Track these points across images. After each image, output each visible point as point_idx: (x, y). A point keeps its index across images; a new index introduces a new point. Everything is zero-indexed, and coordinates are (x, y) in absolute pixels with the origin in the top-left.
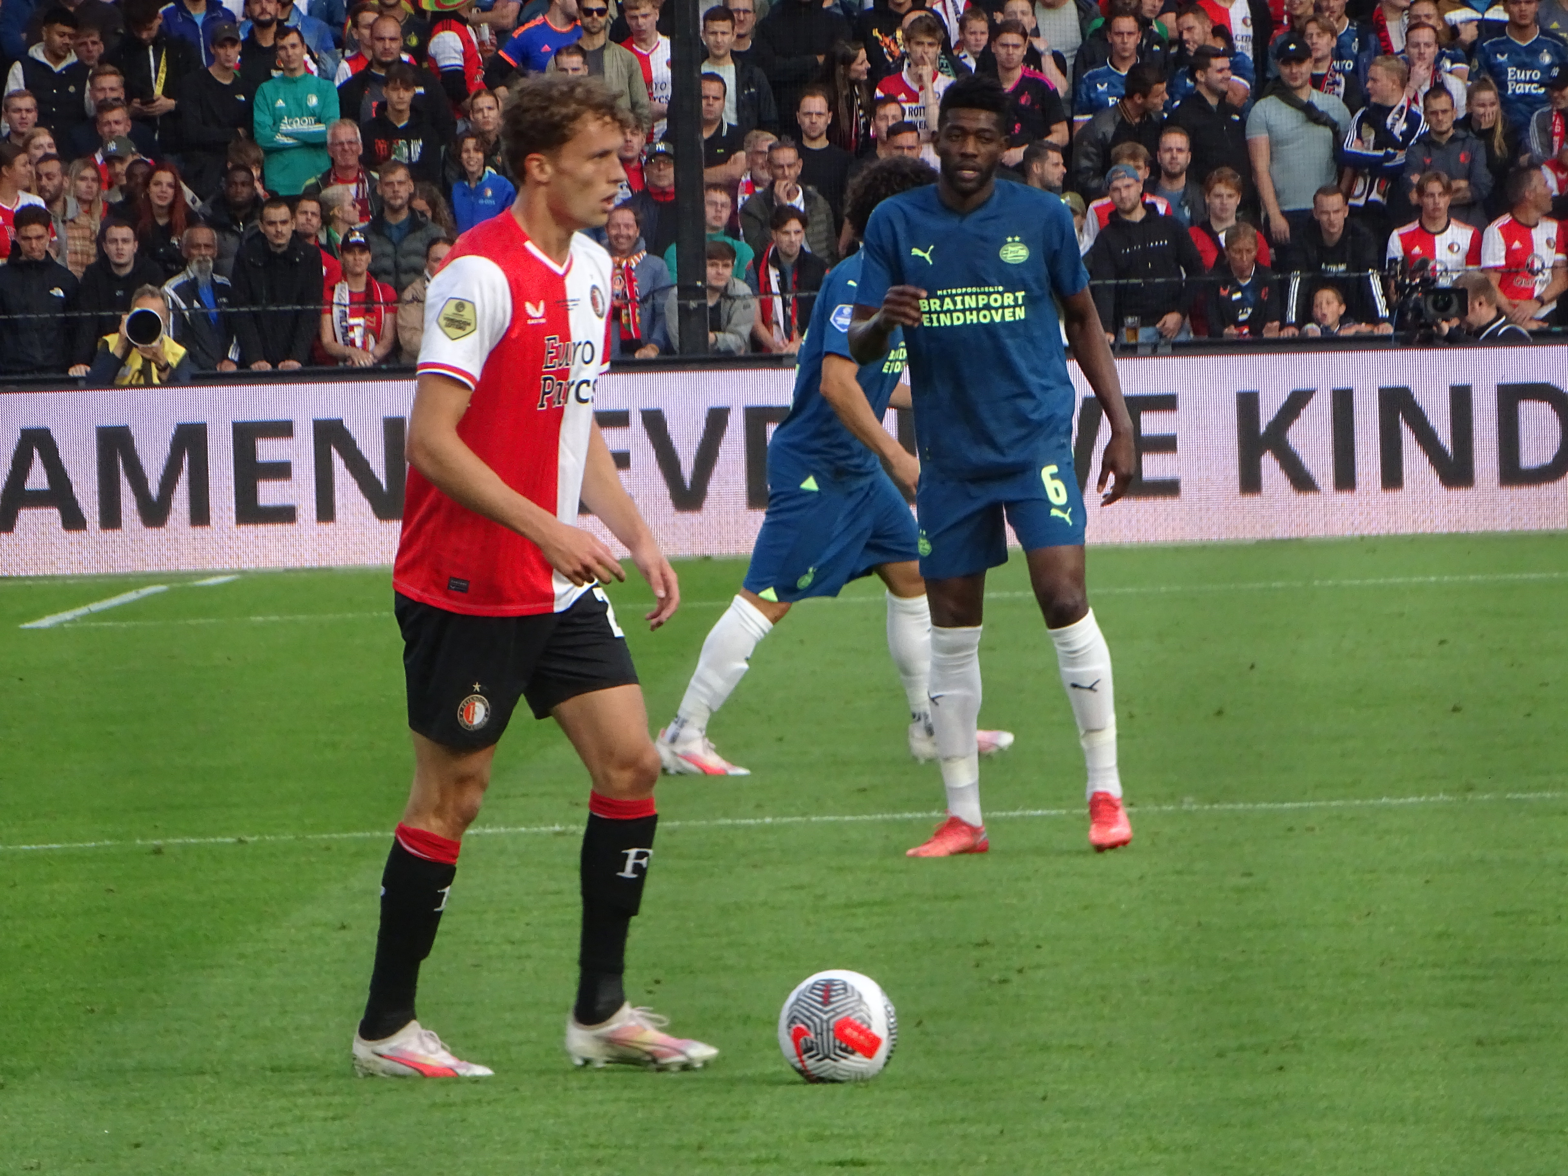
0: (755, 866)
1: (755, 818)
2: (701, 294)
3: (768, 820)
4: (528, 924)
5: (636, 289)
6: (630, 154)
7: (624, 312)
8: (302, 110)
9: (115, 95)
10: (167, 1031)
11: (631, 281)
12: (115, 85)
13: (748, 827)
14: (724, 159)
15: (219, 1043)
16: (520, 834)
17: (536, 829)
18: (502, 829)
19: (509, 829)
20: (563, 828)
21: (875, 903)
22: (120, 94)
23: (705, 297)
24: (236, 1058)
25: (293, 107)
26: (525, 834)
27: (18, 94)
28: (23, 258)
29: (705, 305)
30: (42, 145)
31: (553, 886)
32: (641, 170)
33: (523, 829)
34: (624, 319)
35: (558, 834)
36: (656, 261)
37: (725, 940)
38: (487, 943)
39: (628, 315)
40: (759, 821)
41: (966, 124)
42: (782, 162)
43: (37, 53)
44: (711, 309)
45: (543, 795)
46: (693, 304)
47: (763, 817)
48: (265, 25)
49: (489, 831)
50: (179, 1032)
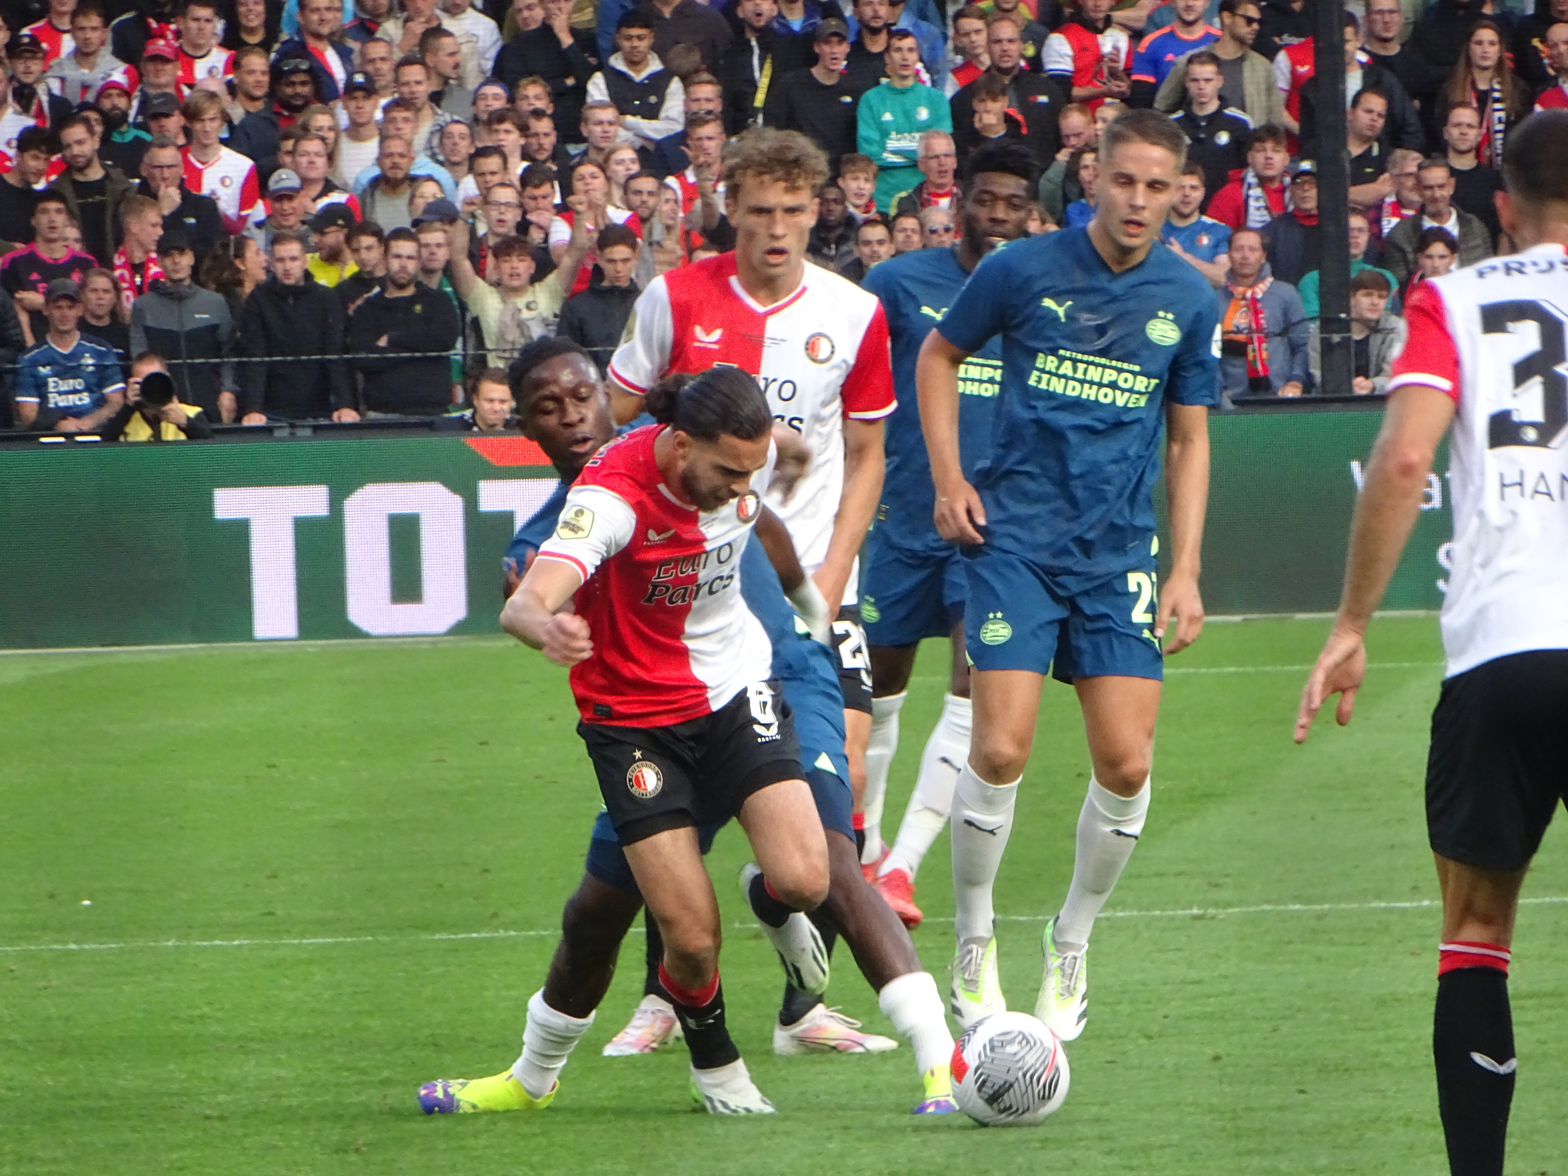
0: (1413, 954)
1: (1411, 900)
2: (1345, 326)
3: (1426, 903)
4: (1166, 1017)
5: (1262, 322)
6: (1270, 173)
7: (1250, 347)
8: (909, 125)
9: (710, 106)
10: (774, 1133)
11: (1256, 313)
12: (710, 95)
13: (1404, 911)
14: (1372, 178)
15: (831, 1146)
16: (1154, 918)
17: (1171, 913)
18: (1135, 913)
19: (1143, 913)
20: (1201, 912)
21: (1545, 995)
22: (716, 106)
23: (1349, 330)
24: (851, 1162)
25: (901, 120)
26: (1160, 919)
27: (601, 105)
28: (606, 284)
29: (1349, 338)
30: (623, 160)
31: (1194, 975)
32: (1282, 190)
33: (1158, 913)
34: (1251, 355)
35: (1196, 918)
36: (1287, 289)
37: (1381, 1034)
38: (1121, 1037)
39: (1254, 351)
40: (1415, 904)
41: (995, 189)
42: (1432, 182)
43: (617, 62)
44: (1357, 342)
45: (1180, 874)
46: (1336, 338)
47: (1421, 900)
48: (875, 31)
49: (1120, 914)
50: (787, 1133)
